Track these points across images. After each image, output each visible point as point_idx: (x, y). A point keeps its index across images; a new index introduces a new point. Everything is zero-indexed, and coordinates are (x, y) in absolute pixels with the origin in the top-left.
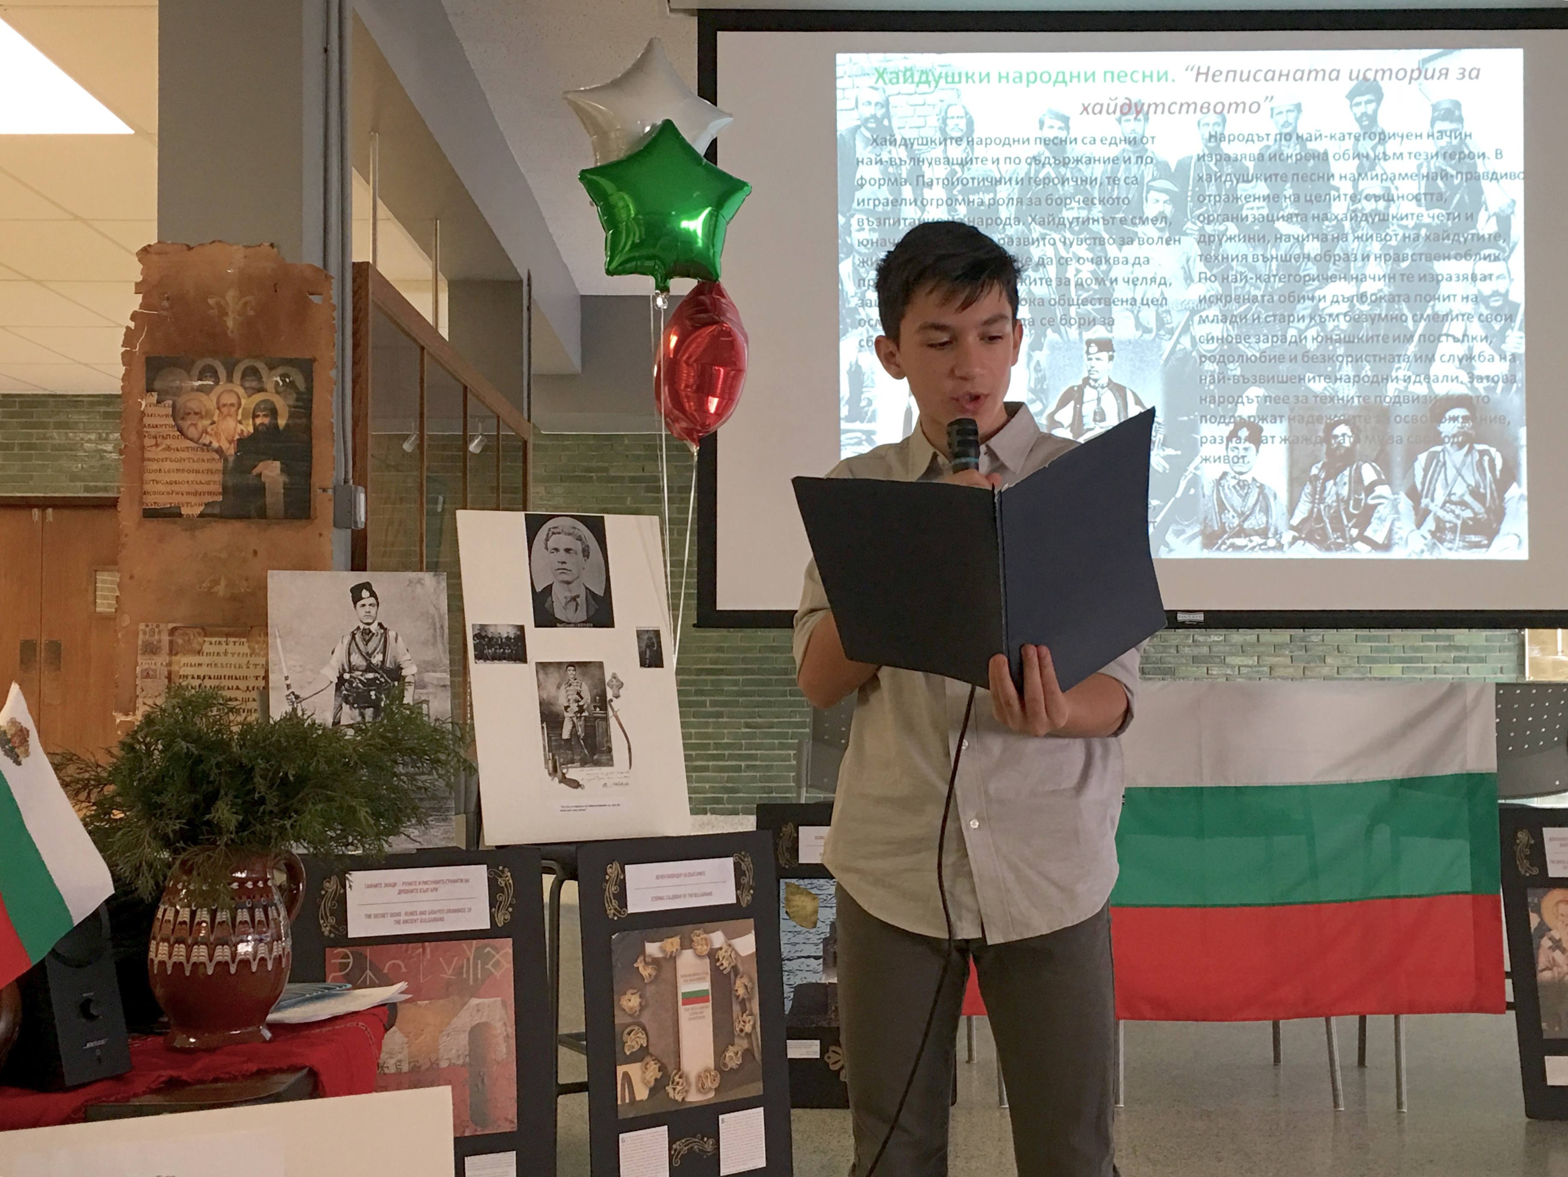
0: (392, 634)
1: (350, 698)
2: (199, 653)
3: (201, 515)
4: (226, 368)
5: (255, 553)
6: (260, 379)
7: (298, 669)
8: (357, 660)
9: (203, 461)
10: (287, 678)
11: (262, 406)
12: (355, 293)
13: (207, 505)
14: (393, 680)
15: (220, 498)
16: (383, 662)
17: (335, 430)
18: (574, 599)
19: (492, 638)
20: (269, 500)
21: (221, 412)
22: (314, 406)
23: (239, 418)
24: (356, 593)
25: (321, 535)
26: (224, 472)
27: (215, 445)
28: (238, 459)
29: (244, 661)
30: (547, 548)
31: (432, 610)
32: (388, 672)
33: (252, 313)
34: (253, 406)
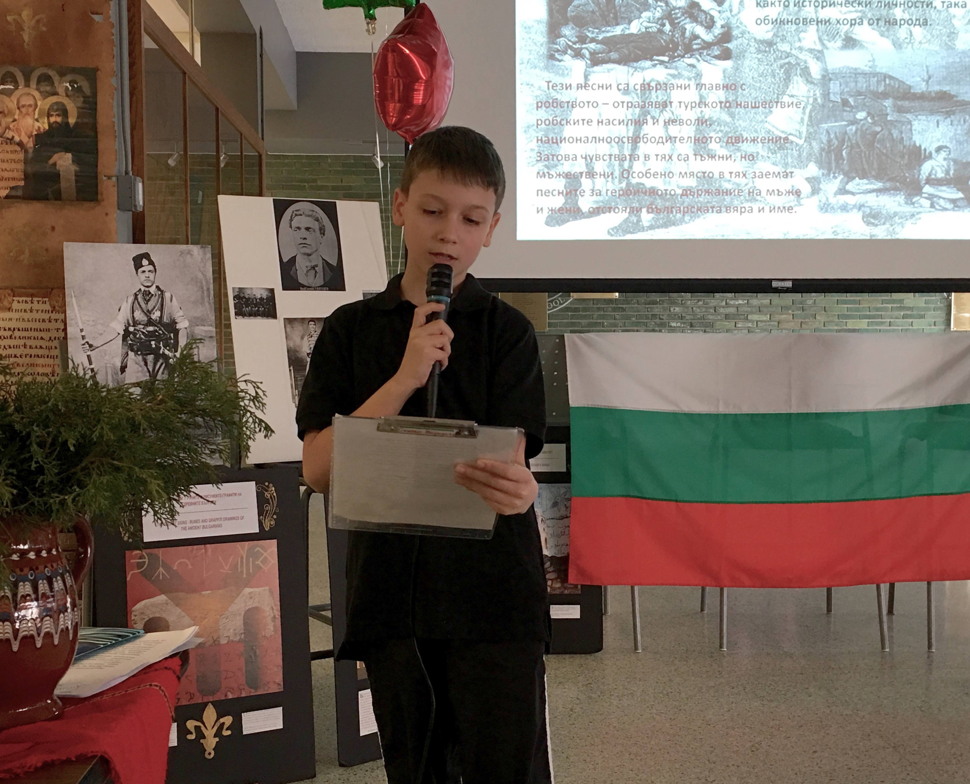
0: (167, 295)
1: (135, 347)
2: (9, 309)
3: (7, 197)
4: (24, 75)
5: (53, 228)
6: (52, 84)
7: (91, 323)
8: (139, 315)
9: (7, 152)
10: (82, 330)
11: (55, 107)
12: (130, 21)
13: (12, 188)
14: (170, 332)
15: (22, 183)
16: (161, 317)
17: (116, 128)
18: (313, 268)
19: (249, 298)
20: (63, 184)
21: (21, 112)
22: (99, 107)
23: (36, 117)
24: (138, 261)
25: (107, 214)
26: (26, 161)
27: (17, 139)
28: (35, 150)
29: (46, 316)
30: (291, 227)
31: (200, 276)
32: (166, 326)
33: (44, 29)
34: (47, 107)
